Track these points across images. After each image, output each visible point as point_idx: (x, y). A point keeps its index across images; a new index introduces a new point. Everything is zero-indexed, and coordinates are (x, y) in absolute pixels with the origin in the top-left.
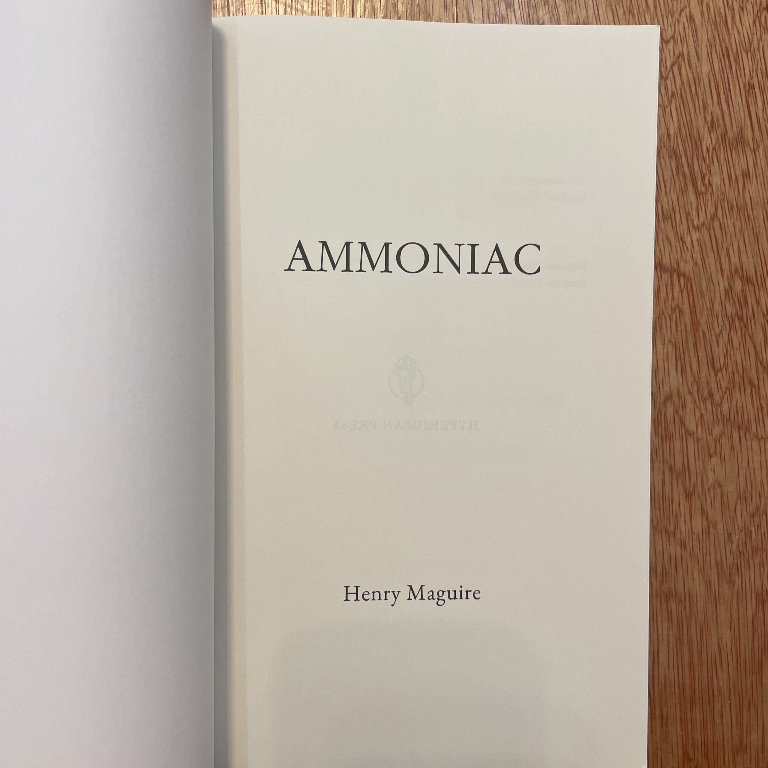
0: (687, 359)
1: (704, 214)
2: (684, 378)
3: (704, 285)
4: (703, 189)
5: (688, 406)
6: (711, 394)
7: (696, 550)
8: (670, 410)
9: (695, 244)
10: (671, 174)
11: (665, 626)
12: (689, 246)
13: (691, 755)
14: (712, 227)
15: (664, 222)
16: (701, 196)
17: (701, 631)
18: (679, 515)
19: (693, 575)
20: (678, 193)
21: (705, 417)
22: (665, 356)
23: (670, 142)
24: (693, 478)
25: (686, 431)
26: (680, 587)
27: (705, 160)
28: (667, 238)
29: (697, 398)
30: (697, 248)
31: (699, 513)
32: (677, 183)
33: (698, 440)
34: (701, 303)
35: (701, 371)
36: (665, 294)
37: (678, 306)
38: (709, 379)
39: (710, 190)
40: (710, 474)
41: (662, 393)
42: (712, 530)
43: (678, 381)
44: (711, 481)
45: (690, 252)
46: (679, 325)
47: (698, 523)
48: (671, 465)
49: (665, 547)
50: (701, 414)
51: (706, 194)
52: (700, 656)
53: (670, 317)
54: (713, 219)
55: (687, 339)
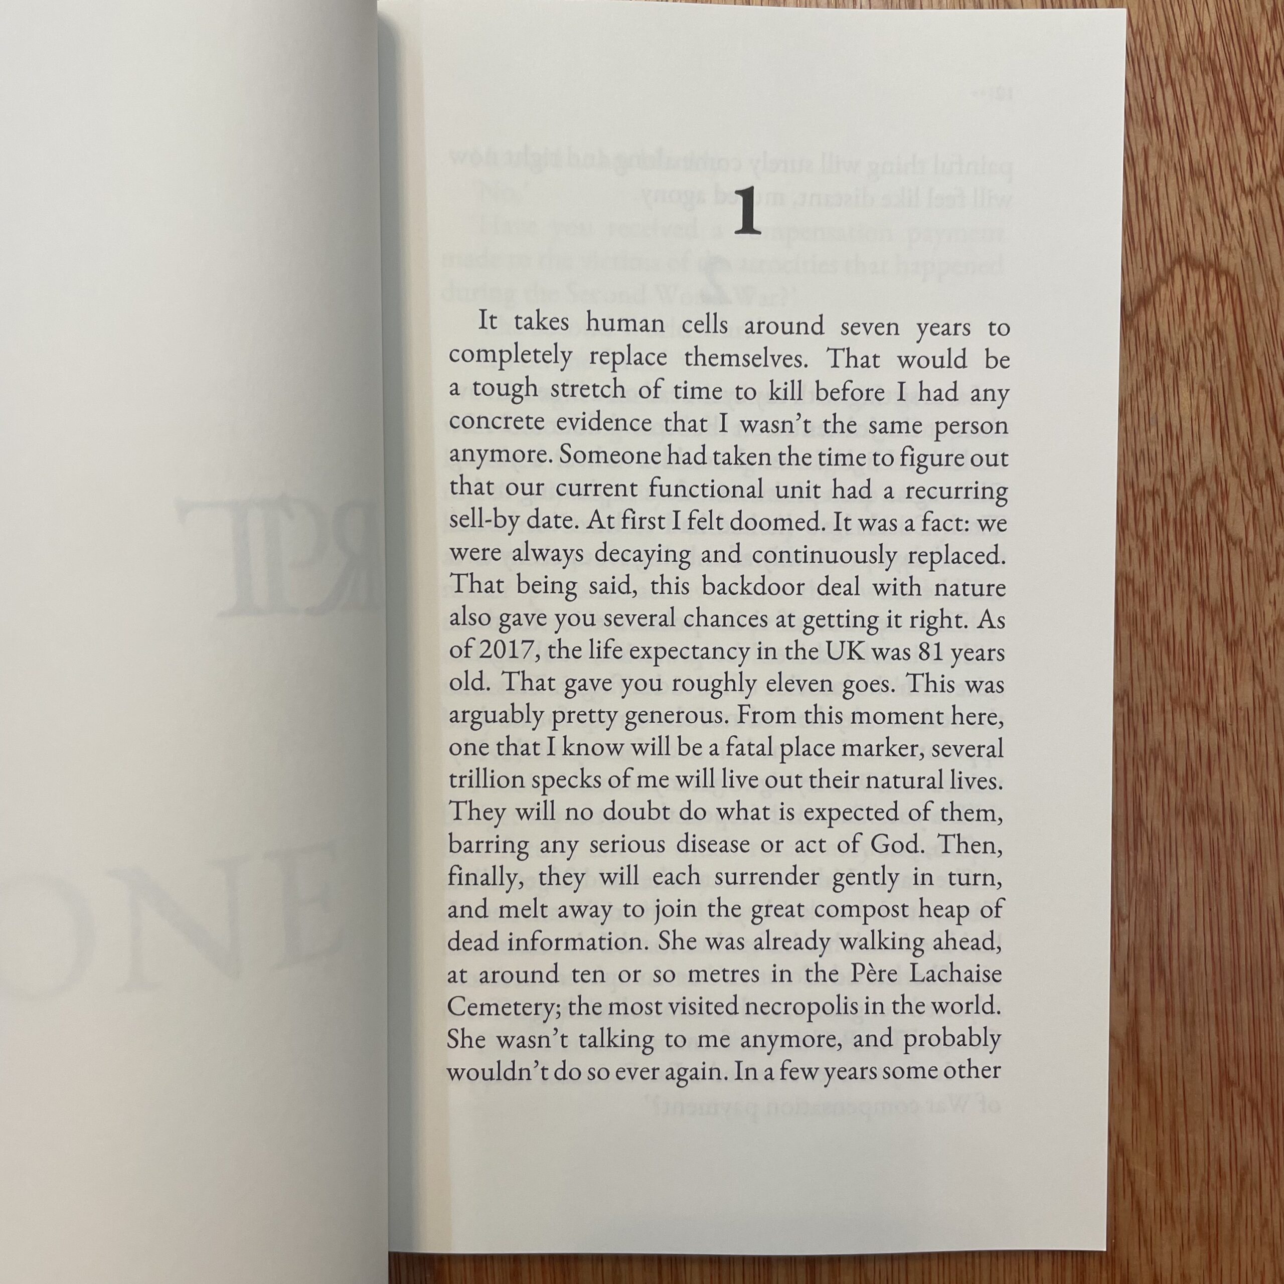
0: (1230, 415)
1: (1261, 168)
2: (1226, 449)
3: (1260, 289)
4: (1259, 126)
5: (1231, 496)
6: (1270, 474)
7: (1244, 737)
8: (1201, 502)
9: (1246, 219)
10: (1206, 100)
11: (1191, 863)
12: (1236, 222)
13: (1233, 1073)
14: (1274, 191)
15: (1193, 182)
16: (1256, 138)
17: (1251, 869)
18: (1215, 679)
19: (1237, 778)
20: (1217, 132)
21: (1261, 514)
22: (1194, 411)
23: (1203, 45)
24: (1240, 616)
25: (1229, 537)
26: (1216, 797)
27: (1262, 78)
28: (1199, 211)
29: (1247, 482)
30: (1249, 228)
31: (1248, 675)
32: (1216, 116)
33: (1248, 552)
34: (1255, 322)
35: (1254, 436)
36: (1195, 306)
37: (1216, 325)
38: (1267, 449)
39: (1271, 126)
40: (1268, 609)
41: (1188, 475)
42: (1269, 704)
43: (1215, 451)
44: (1270, 619)
45: (1238, 233)
46: (1217, 357)
47: (1247, 692)
48: (1202, 595)
49: (1191, 732)
50: (1255, 510)
51: (1264, 134)
52: (1249, 912)
53: (1202, 344)
54: (1277, 177)
55: (1230, 383)
